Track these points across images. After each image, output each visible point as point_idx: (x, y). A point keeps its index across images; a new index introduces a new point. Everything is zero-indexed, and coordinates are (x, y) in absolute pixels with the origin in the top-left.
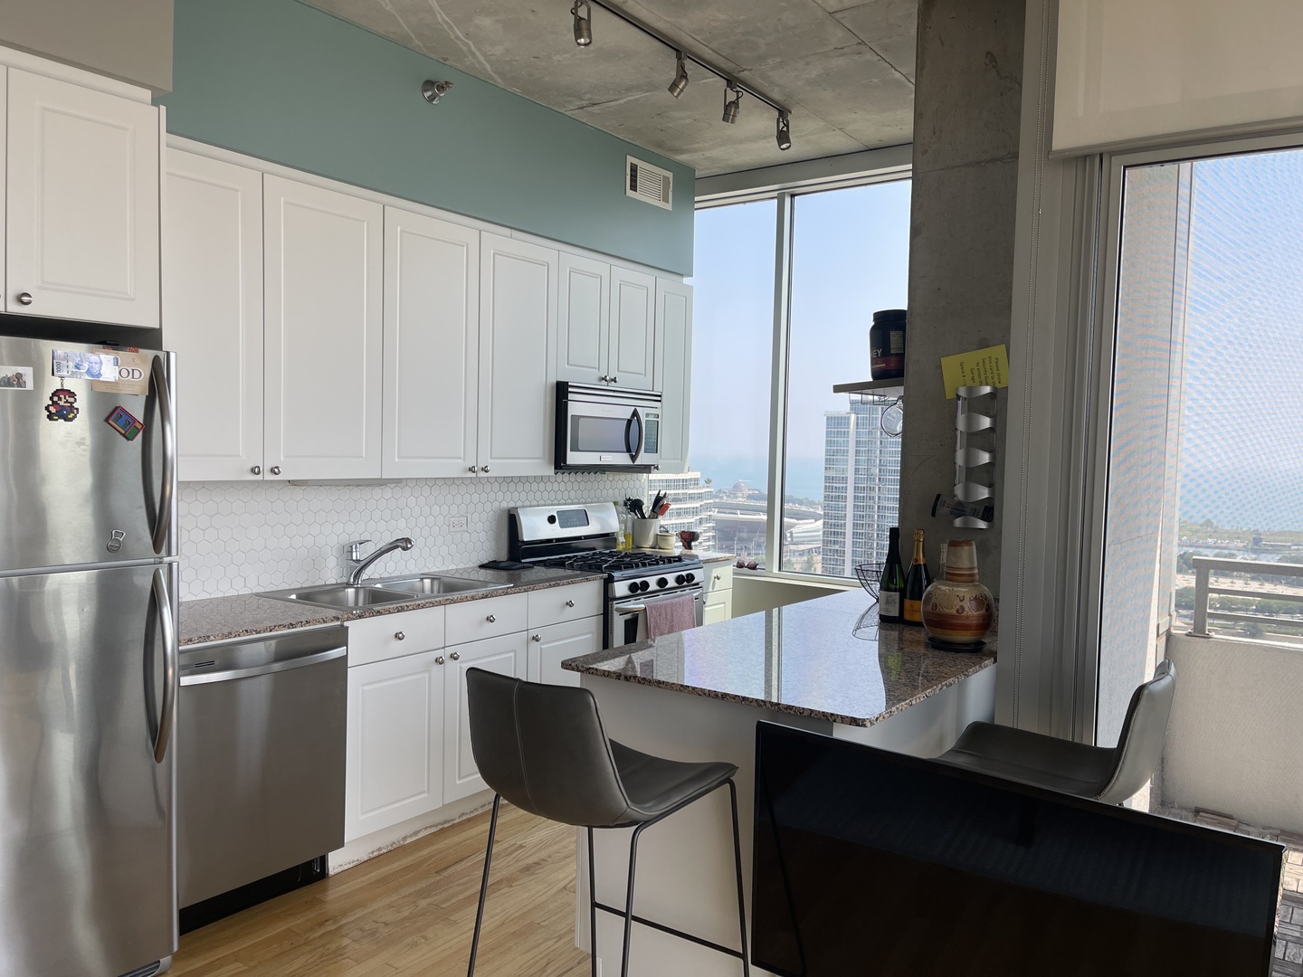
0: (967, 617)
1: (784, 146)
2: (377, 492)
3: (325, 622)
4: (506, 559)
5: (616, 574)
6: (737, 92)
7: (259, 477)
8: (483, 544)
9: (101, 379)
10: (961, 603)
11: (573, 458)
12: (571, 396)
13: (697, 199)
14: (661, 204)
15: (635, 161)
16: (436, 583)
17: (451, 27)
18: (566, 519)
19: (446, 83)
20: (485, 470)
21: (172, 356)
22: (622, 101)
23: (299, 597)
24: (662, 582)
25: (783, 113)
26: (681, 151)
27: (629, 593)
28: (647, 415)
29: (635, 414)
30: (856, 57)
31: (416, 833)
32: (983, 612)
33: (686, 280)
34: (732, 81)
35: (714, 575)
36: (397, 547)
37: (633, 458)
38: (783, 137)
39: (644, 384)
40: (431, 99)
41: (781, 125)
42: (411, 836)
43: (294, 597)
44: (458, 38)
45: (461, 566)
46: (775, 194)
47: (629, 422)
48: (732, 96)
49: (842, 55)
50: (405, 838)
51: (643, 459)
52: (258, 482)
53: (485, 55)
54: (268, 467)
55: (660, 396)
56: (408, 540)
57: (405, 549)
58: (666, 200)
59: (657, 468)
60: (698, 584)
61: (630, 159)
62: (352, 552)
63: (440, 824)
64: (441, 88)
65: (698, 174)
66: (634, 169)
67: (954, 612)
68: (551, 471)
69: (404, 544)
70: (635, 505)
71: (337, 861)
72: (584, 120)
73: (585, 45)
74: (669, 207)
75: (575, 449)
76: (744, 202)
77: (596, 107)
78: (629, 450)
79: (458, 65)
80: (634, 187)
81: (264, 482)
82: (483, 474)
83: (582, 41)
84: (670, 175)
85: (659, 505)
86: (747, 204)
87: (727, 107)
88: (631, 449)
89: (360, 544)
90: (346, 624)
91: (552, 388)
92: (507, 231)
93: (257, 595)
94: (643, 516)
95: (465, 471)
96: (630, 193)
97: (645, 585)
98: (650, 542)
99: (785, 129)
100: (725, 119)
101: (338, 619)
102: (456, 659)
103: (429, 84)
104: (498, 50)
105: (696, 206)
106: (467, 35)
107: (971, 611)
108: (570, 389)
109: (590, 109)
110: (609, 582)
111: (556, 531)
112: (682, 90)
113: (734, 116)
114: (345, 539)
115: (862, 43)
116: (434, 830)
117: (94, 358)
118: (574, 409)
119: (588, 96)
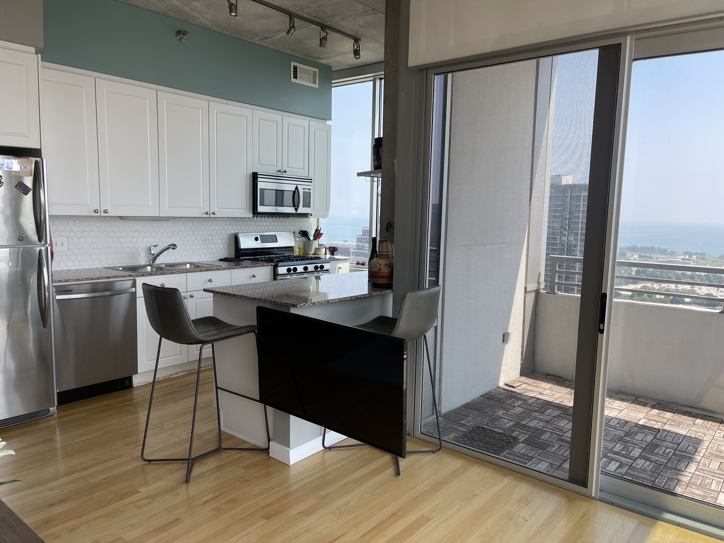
0: (383, 273)
1: (357, 57)
2: (165, 224)
3: (125, 277)
4: (234, 257)
5: (281, 264)
6: (326, 32)
7: (98, 214)
8: (221, 249)
9: (12, 170)
10: (380, 267)
11: (261, 209)
12: (259, 179)
13: (333, 82)
14: (312, 85)
15: (296, 64)
16: (192, 266)
17: (183, 7)
18: (265, 239)
19: (186, 32)
20: (214, 213)
21: (44, 160)
22: (279, 37)
23: (123, 269)
24: (306, 268)
25: (357, 40)
26: (321, 59)
27: (286, 272)
28: (304, 189)
29: (297, 188)
30: (376, 15)
31: (177, 373)
32: (390, 270)
33: (328, 122)
34: (323, 27)
35: (338, 266)
36: (170, 248)
37: (296, 210)
38: (356, 53)
39: (304, 174)
40: (180, 39)
41: (356, 47)
42: (174, 374)
43: (121, 269)
44: (187, 11)
45: (210, 259)
46: (372, 78)
47: (294, 192)
48: (323, 34)
49: (369, 14)
50: (171, 375)
51: (301, 210)
52: (98, 216)
53: (204, 18)
54: (102, 210)
55: (311, 180)
56: (174, 245)
57: (173, 249)
58: (315, 82)
59: (311, 215)
60: (328, 270)
61: (293, 64)
62: (151, 250)
63: (190, 371)
64: (184, 34)
65: (334, 69)
66: (295, 68)
67: (377, 270)
68: (251, 215)
69: (174, 246)
70: (304, 234)
71: (137, 381)
72: (266, 46)
73: (235, 16)
74: (316, 86)
75: (262, 204)
76: (360, 82)
77: (268, 40)
78: (294, 206)
79: (195, 23)
80: (295, 77)
81: (101, 216)
82: (213, 216)
83: (233, 14)
84: (317, 70)
85: (318, 234)
86: (361, 83)
87: (321, 40)
88: (295, 205)
89: (155, 246)
90: (136, 278)
91: (250, 175)
92: (225, 101)
93: (105, 268)
94: (309, 239)
95: (203, 214)
96: (293, 80)
97: (295, 269)
98: (313, 251)
99: (358, 49)
100: (321, 46)
101: (131, 276)
102: (192, 297)
103: (179, 32)
104: (209, 16)
105: (333, 85)
106: (191, 10)
107: (385, 271)
108: (258, 176)
109: (266, 40)
110: (276, 267)
111: (258, 245)
112: (292, 34)
113: (325, 44)
114: (149, 245)
115: (374, 9)
116: (187, 373)
117: (9, 161)
118: (261, 185)
119: (261, 35)
